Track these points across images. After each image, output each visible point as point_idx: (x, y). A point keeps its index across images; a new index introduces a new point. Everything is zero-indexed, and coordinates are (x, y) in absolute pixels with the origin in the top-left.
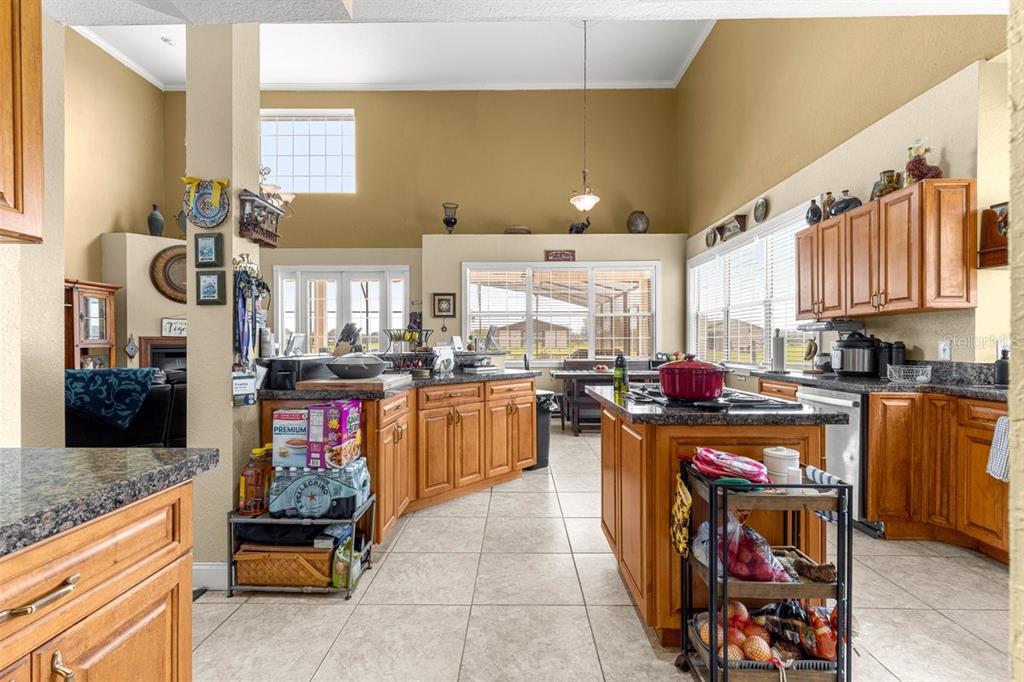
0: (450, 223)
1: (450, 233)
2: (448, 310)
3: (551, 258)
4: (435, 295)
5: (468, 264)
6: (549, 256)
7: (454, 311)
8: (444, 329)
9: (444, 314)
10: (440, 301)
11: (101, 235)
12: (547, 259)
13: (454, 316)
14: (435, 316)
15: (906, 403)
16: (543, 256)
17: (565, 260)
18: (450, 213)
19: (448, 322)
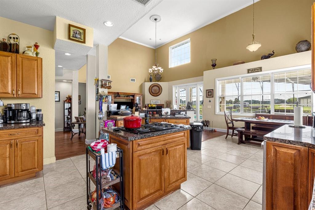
0: (214, 66)
1: (214, 69)
2: (211, 95)
3: (250, 72)
4: (207, 90)
5: (217, 79)
6: (249, 71)
7: (213, 95)
8: (210, 101)
10: (209, 92)
11: (142, 84)
13: (213, 97)
14: (207, 97)
15: (293, 152)
16: (247, 71)
17: (256, 72)
18: (214, 62)
19: (211, 99)
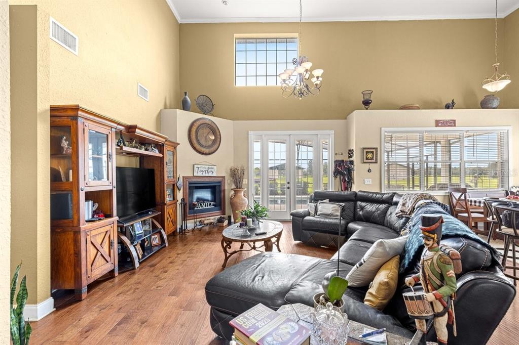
0: (367, 103)
1: (367, 109)
2: (372, 159)
3: (439, 125)
4: (364, 149)
5: (385, 129)
7: (376, 159)
8: (369, 171)
9: (370, 161)
10: (367, 152)
12: (437, 125)
13: (376, 162)
14: (364, 162)
16: (434, 124)
18: (367, 97)
19: (372, 166)
